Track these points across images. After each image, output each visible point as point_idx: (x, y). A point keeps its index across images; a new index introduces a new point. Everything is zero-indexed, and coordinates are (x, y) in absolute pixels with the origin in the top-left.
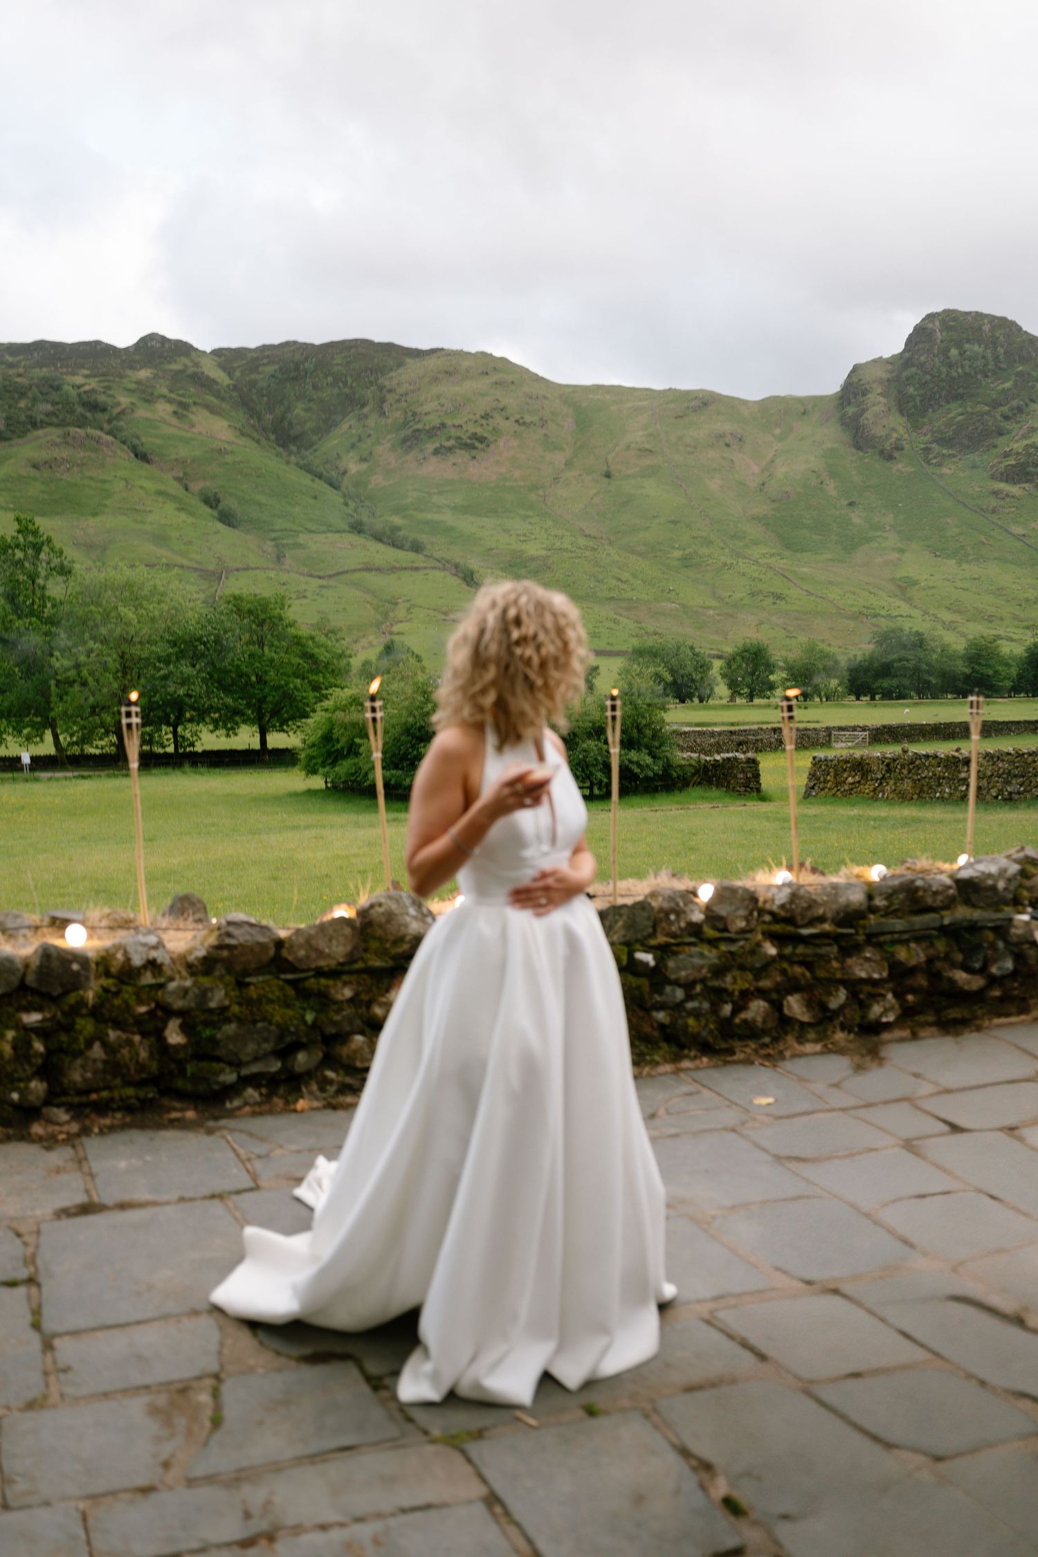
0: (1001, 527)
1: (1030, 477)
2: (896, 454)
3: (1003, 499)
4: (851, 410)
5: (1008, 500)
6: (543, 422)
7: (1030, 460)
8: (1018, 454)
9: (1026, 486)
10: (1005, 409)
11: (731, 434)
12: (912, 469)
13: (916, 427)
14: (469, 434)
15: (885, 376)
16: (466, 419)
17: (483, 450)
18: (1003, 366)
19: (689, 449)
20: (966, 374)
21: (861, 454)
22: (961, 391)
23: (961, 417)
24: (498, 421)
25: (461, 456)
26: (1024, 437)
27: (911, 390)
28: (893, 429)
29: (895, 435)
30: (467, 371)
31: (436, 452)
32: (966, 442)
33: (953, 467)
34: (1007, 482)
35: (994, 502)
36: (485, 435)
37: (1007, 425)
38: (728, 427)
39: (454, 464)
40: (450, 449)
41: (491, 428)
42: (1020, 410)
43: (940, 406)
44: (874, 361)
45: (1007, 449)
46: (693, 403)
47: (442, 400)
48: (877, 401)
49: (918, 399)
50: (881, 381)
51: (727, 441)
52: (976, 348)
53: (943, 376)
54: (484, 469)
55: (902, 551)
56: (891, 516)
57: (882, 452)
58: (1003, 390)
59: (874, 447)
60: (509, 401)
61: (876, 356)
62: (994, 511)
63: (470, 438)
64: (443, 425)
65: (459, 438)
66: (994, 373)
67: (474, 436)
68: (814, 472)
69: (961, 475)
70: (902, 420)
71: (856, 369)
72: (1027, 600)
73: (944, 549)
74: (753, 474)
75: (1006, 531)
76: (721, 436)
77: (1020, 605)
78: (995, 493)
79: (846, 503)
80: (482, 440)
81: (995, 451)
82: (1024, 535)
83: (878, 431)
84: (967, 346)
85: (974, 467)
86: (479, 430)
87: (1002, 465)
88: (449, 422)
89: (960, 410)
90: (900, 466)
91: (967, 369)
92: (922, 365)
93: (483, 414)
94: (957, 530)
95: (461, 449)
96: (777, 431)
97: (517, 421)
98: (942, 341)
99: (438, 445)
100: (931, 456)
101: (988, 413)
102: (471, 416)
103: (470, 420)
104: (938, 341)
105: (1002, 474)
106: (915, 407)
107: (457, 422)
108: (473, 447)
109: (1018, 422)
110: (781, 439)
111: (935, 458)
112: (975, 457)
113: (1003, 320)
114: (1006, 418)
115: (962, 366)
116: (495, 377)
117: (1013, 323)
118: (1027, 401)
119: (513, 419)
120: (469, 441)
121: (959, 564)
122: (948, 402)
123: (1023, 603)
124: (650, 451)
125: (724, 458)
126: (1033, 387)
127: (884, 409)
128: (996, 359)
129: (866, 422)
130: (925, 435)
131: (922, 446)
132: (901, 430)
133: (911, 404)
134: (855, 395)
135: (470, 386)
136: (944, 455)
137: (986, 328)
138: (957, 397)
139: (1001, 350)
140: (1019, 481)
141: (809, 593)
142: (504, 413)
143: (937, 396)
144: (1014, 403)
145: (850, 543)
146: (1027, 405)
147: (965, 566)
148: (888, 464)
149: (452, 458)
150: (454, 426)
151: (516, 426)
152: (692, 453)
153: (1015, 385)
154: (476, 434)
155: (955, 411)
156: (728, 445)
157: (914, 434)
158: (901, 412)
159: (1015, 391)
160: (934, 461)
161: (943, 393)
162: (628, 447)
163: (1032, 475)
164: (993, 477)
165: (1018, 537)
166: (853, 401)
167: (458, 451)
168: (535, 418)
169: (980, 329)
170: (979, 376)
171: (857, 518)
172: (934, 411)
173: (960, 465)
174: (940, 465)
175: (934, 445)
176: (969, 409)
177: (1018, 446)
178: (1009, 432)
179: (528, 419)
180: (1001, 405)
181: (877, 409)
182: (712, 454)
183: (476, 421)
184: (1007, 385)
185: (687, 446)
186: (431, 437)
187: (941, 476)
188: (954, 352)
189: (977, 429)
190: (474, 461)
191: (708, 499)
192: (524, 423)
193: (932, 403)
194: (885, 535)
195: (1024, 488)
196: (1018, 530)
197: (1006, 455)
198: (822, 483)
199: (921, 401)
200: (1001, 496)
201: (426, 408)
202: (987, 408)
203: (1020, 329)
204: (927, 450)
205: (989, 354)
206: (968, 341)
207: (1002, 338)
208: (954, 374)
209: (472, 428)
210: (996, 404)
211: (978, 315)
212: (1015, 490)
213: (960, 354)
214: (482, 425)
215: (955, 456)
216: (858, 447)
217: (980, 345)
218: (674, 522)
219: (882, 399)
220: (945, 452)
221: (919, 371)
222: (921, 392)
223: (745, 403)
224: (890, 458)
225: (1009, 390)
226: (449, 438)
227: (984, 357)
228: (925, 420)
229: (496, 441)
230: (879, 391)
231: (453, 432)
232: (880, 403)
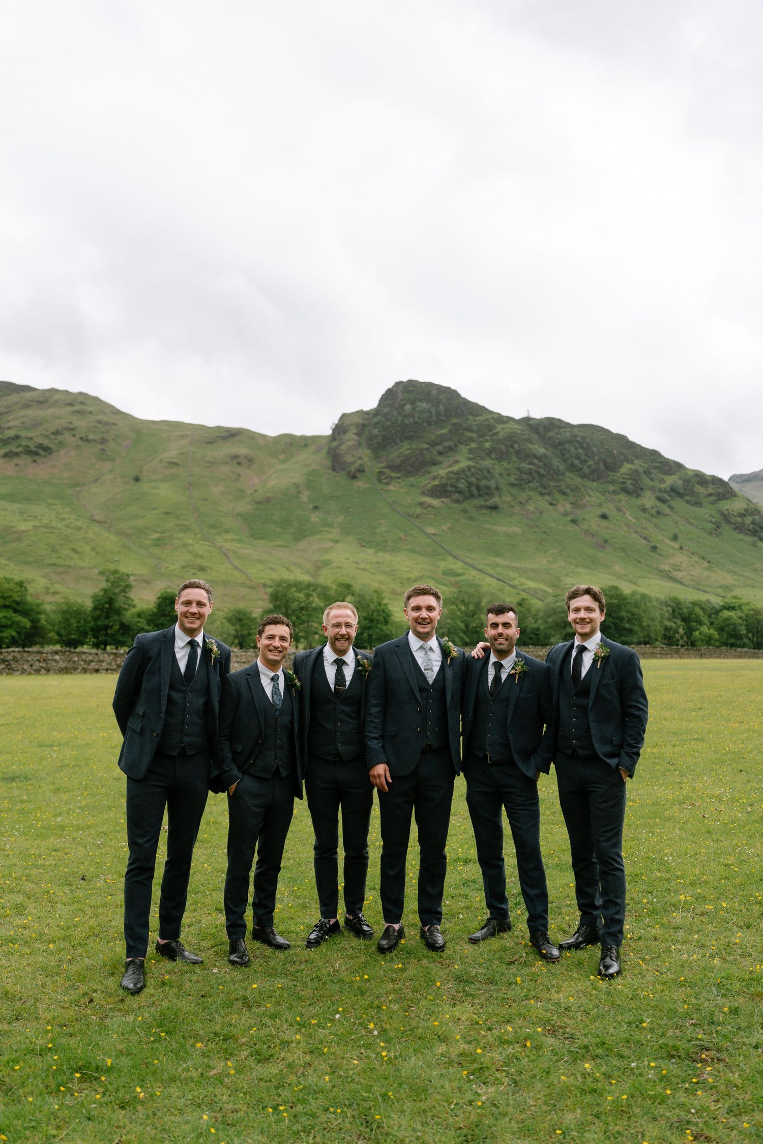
0: (419, 528)
1: (448, 494)
2: (358, 475)
3: (426, 508)
4: (335, 444)
5: (429, 509)
6: (103, 441)
7: (449, 483)
8: (442, 477)
9: (445, 500)
10: (440, 448)
11: (244, 456)
12: (366, 486)
13: (377, 457)
14: (36, 444)
15: (361, 421)
16: (38, 433)
17: (45, 456)
18: (443, 418)
19: (207, 464)
20: (416, 423)
21: (334, 473)
22: (411, 433)
23: (408, 452)
24: (67, 437)
25: (24, 460)
26: (449, 466)
27: (376, 432)
28: (360, 458)
29: (359, 462)
30: (56, 401)
31: (6, 455)
32: (409, 468)
33: (397, 486)
34: (432, 496)
35: (419, 510)
36: (51, 446)
37: (440, 459)
38: (242, 450)
39: (17, 465)
40: (16, 454)
41: (57, 442)
42: (450, 448)
43: (396, 444)
44: (357, 412)
45: (436, 474)
46: (224, 434)
47: (25, 420)
48: (351, 437)
49: (380, 438)
50: (357, 425)
51: (239, 460)
52: (424, 405)
53: (399, 423)
54: (40, 471)
55: (337, 541)
56: (342, 517)
57: (348, 473)
58: (440, 435)
59: (344, 469)
60: (81, 423)
61: (359, 409)
62: (418, 517)
63: (36, 447)
64: (17, 437)
65: (27, 446)
66: (436, 423)
67: (40, 446)
68: (295, 484)
69: (402, 491)
70: (368, 452)
71: (344, 416)
72: (409, 579)
73: (371, 542)
74: (253, 485)
75: (422, 531)
76: (236, 457)
77: (402, 583)
78: (421, 504)
79: (311, 506)
80: (47, 449)
81: (428, 476)
82: (434, 534)
83: (349, 459)
84: (418, 403)
85: (412, 486)
86: (46, 442)
87: (430, 486)
88: (23, 433)
89: (408, 447)
90: (359, 483)
91: (416, 419)
92: (385, 415)
93: (53, 430)
94: (385, 529)
95: (27, 454)
96: (282, 457)
97: (81, 438)
98: (402, 400)
99: (7, 450)
100: (383, 477)
101: (427, 449)
102: (44, 432)
103: (41, 435)
104: (399, 400)
105: (429, 491)
106: (378, 443)
107: (29, 435)
108: (37, 454)
109: (449, 457)
110: (283, 462)
111: (385, 479)
112: (411, 479)
113: (448, 390)
114: (440, 453)
115: (413, 417)
116: (77, 408)
117: (455, 391)
118: (457, 443)
119: (78, 437)
120: (34, 449)
121: (376, 552)
122: (402, 441)
123: (405, 582)
124: (176, 464)
125: (233, 472)
126: (462, 434)
127: (355, 443)
128: (438, 414)
129: (341, 452)
130: (382, 462)
131: (378, 470)
132: (366, 459)
133: (375, 441)
134: (339, 434)
135: (50, 412)
136: (392, 478)
137: (434, 392)
138: (410, 438)
139: (442, 408)
140: (440, 497)
141: (236, 568)
142: (73, 433)
143: (394, 436)
144: (447, 444)
145: (300, 534)
146: (456, 446)
147: (380, 554)
148: (352, 482)
149: (16, 460)
150: (27, 438)
151: (81, 443)
152: (208, 467)
153: (450, 432)
154: (42, 444)
155: (405, 448)
156: (239, 464)
157: (375, 462)
158: (369, 447)
159: (449, 436)
160: (384, 481)
161: (399, 434)
162: (161, 460)
163: (450, 493)
164: (423, 494)
165: (429, 536)
166: (337, 438)
167: (23, 456)
168: (96, 437)
169: (429, 393)
170: (425, 425)
171: (315, 518)
172: (391, 447)
173: (402, 484)
174: (388, 484)
175: (387, 470)
176: (414, 446)
177: (442, 472)
178: (440, 463)
179: (91, 437)
180: (437, 444)
181: (350, 443)
182: (225, 469)
183: (46, 436)
184: (444, 431)
185: (208, 462)
186: (5, 445)
187: (387, 491)
188: (408, 407)
189: (417, 460)
190: (35, 464)
191: (206, 499)
192: (87, 441)
193: (390, 441)
194: (331, 530)
195: (443, 502)
196: (431, 530)
197: (434, 478)
198: (299, 492)
199: (383, 440)
200: (425, 506)
201: (10, 424)
202: (426, 446)
203: (458, 395)
204: (381, 473)
205: (433, 410)
206: (420, 400)
207: (444, 400)
208: (407, 422)
209: (40, 440)
210: (433, 444)
211: (430, 385)
212: (435, 502)
213: (414, 409)
214: (51, 439)
215: (399, 478)
216: (334, 469)
217: (427, 403)
218: (167, 513)
219: (355, 437)
220: (393, 475)
221: (383, 419)
222: (383, 433)
223: (264, 437)
224: (354, 477)
225: (444, 434)
226: (19, 446)
227: (429, 411)
228: (385, 453)
229: (58, 450)
230: (355, 431)
231: (24, 443)
232: (353, 439)
